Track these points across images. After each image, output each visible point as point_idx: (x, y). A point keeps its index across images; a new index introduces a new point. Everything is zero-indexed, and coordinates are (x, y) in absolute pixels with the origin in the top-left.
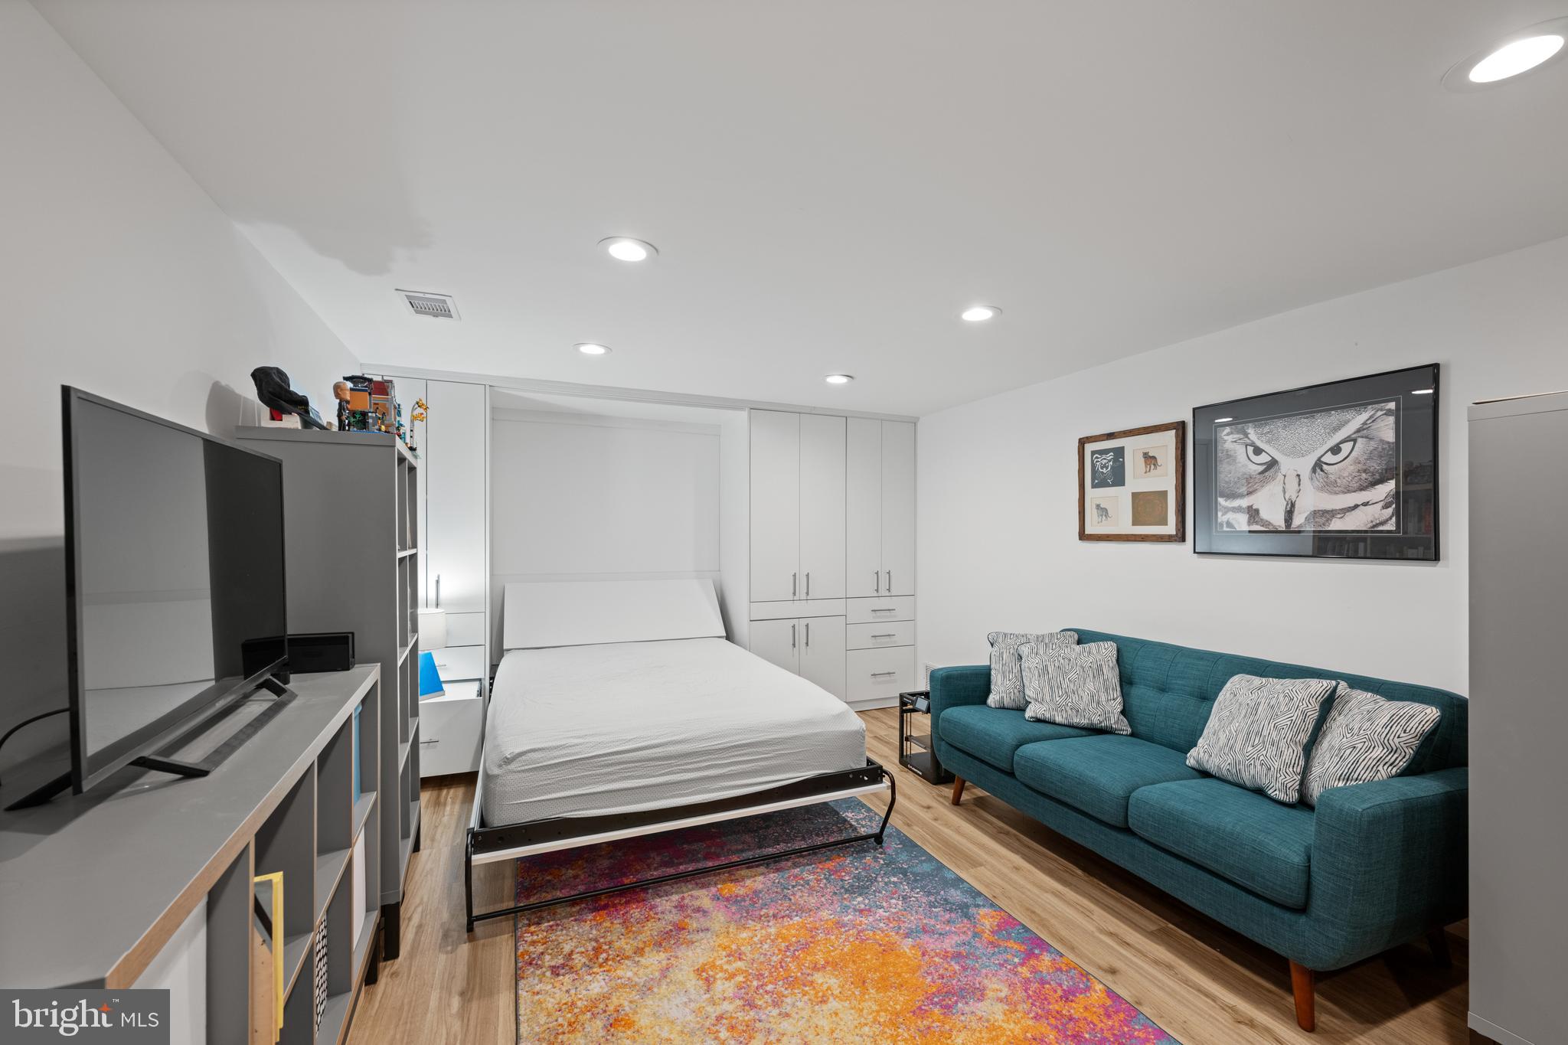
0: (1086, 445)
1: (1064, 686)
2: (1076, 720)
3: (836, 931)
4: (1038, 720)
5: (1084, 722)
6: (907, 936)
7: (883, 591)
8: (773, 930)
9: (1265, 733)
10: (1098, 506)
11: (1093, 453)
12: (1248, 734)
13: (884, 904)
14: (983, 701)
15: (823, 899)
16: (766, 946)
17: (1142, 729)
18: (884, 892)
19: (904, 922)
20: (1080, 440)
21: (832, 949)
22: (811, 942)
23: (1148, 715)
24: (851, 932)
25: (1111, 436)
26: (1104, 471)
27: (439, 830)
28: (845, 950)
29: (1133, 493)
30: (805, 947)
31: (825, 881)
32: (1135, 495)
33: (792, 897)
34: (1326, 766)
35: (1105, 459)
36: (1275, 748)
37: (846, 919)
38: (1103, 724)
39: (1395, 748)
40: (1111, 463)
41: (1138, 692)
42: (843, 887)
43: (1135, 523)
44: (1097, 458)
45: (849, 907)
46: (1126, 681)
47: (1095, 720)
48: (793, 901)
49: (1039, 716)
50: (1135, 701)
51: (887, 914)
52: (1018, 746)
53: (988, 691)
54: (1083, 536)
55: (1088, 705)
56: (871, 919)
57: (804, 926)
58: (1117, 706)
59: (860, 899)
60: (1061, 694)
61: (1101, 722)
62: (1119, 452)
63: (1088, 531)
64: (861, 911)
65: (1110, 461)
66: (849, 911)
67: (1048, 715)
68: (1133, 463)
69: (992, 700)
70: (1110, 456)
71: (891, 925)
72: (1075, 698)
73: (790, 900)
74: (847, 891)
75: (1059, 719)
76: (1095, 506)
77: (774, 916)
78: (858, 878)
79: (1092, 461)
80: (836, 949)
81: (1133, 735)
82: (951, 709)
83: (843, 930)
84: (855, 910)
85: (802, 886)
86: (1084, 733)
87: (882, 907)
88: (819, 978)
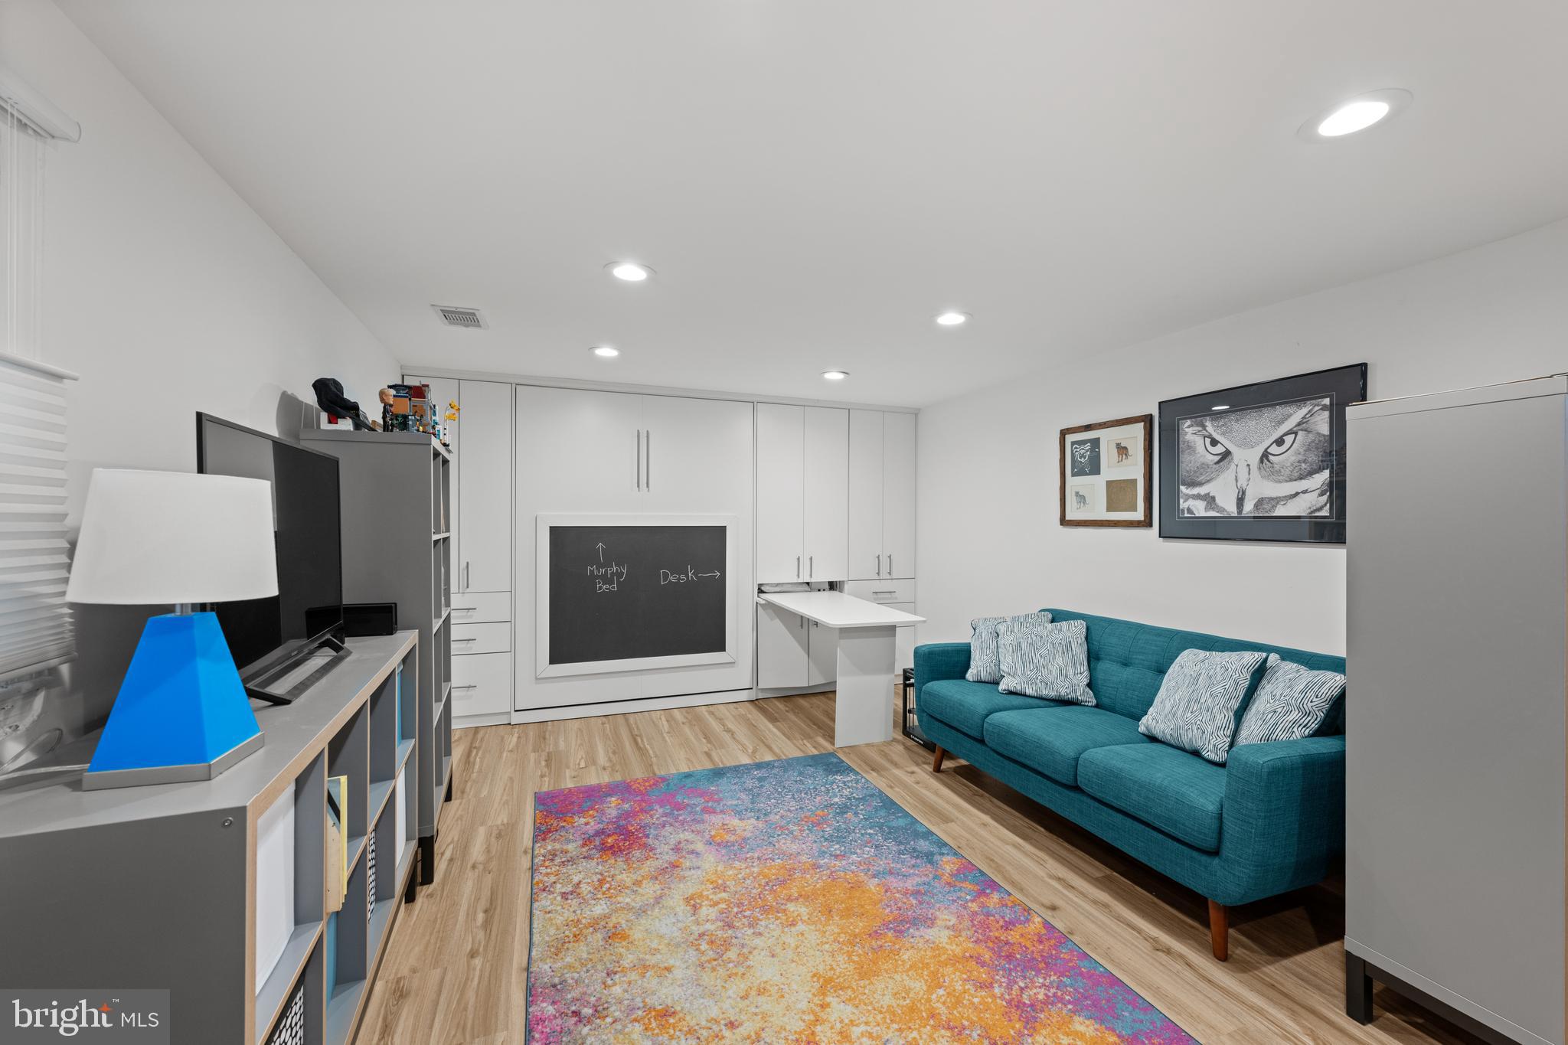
0: (1067, 436)
1: (1035, 661)
2: (1045, 692)
3: (811, 872)
4: (1011, 693)
5: (1053, 694)
6: (874, 876)
7: (884, 574)
8: (756, 870)
9: (1202, 700)
10: (1077, 493)
11: (1073, 443)
12: (1189, 702)
13: (858, 851)
14: (962, 675)
15: (804, 846)
16: (748, 882)
17: (1105, 701)
18: (859, 841)
19: (874, 865)
20: (1061, 431)
21: (806, 885)
22: (788, 879)
23: (1111, 687)
24: (825, 872)
25: (1088, 428)
26: (1083, 460)
27: (469, 784)
28: (818, 886)
29: (1107, 482)
30: (783, 883)
31: (807, 831)
32: (1109, 484)
33: (776, 844)
34: (1252, 729)
35: (1083, 449)
36: (1209, 714)
37: (823, 862)
38: (1070, 696)
39: (1308, 712)
40: (1088, 453)
41: (1103, 666)
42: (823, 837)
43: (1109, 509)
44: (1076, 448)
45: (825, 853)
46: (1093, 657)
47: (1063, 692)
48: (777, 847)
49: (1011, 689)
50: (1100, 676)
51: (859, 859)
52: (987, 715)
53: (967, 666)
54: (1064, 522)
55: (1057, 679)
56: (844, 862)
57: (784, 867)
58: (1084, 679)
59: (837, 846)
60: (1032, 668)
61: (1068, 694)
62: (1095, 443)
63: (1068, 518)
64: (836, 856)
65: (1087, 451)
66: (826, 856)
67: (1019, 688)
68: (1107, 453)
69: (970, 675)
70: (1088, 446)
71: (862, 868)
72: (1045, 672)
73: (774, 845)
74: (826, 839)
75: (1029, 692)
76: (1074, 494)
77: (759, 858)
78: (838, 830)
79: (1072, 451)
80: (810, 885)
81: (1097, 706)
82: (934, 682)
83: (818, 870)
84: (831, 855)
85: (787, 835)
86: (1052, 704)
87: (856, 853)
88: (791, 907)
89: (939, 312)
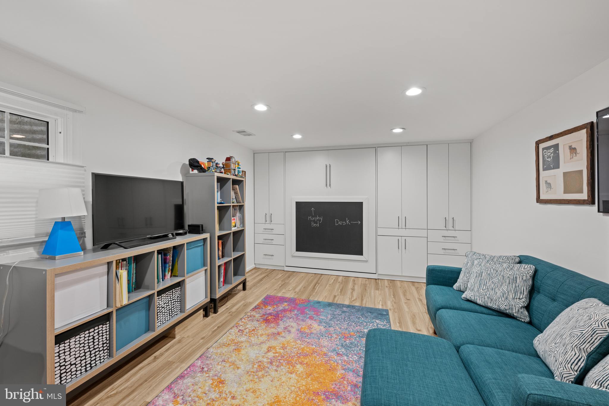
0: (539, 145)
1: (488, 285)
2: (490, 305)
3: (321, 356)
4: (468, 300)
5: (495, 307)
6: (344, 369)
8: (302, 346)
9: (564, 337)
10: (546, 182)
11: (543, 149)
12: (557, 335)
13: (350, 356)
14: (451, 284)
15: (330, 344)
16: (295, 350)
17: (535, 321)
18: (355, 352)
19: (349, 365)
20: (536, 142)
22: (309, 355)
23: (540, 313)
24: (326, 358)
25: (551, 138)
26: (549, 160)
28: (317, 363)
29: (564, 173)
31: (338, 339)
32: (565, 174)
33: (320, 339)
35: (549, 152)
36: (564, 348)
37: (330, 354)
38: (507, 311)
40: (552, 154)
41: (539, 298)
42: (342, 344)
43: (565, 192)
44: (545, 152)
46: (533, 291)
47: (502, 307)
48: (319, 341)
49: (468, 298)
50: (535, 303)
51: (346, 359)
52: (440, 309)
53: (456, 281)
54: (539, 200)
55: (499, 298)
56: (338, 358)
57: (313, 349)
58: (523, 301)
59: (343, 350)
60: (484, 288)
61: (506, 310)
62: (556, 147)
63: (542, 197)
64: (338, 354)
65: (552, 153)
66: (334, 352)
67: (473, 298)
68: (564, 153)
69: (455, 286)
70: (552, 150)
71: (343, 363)
72: (492, 293)
75: (479, 302)
76: (544, 182)
77: (308, 342)
78: (351, 343)
79: (543, 154)
80: (314, 361)
81: (530, 323)
82: (433, 286)
83: (324, 357)
84: (337, 353)
85: (328, 337)
86: (495, 313)
87: (348, 356)
88: (298, 366)
89: (407, 88)
